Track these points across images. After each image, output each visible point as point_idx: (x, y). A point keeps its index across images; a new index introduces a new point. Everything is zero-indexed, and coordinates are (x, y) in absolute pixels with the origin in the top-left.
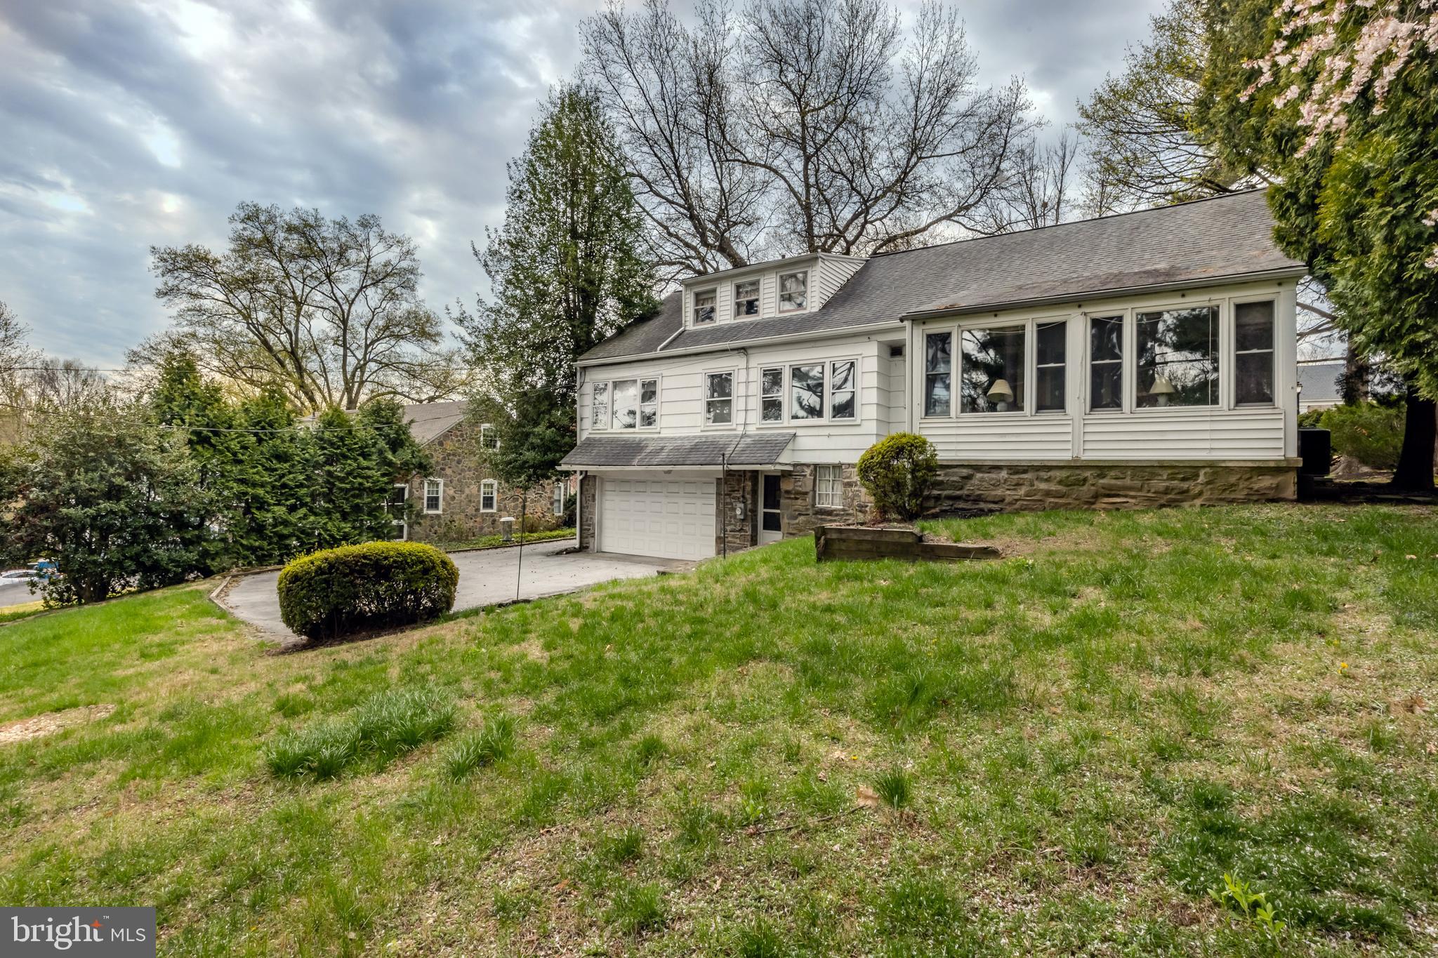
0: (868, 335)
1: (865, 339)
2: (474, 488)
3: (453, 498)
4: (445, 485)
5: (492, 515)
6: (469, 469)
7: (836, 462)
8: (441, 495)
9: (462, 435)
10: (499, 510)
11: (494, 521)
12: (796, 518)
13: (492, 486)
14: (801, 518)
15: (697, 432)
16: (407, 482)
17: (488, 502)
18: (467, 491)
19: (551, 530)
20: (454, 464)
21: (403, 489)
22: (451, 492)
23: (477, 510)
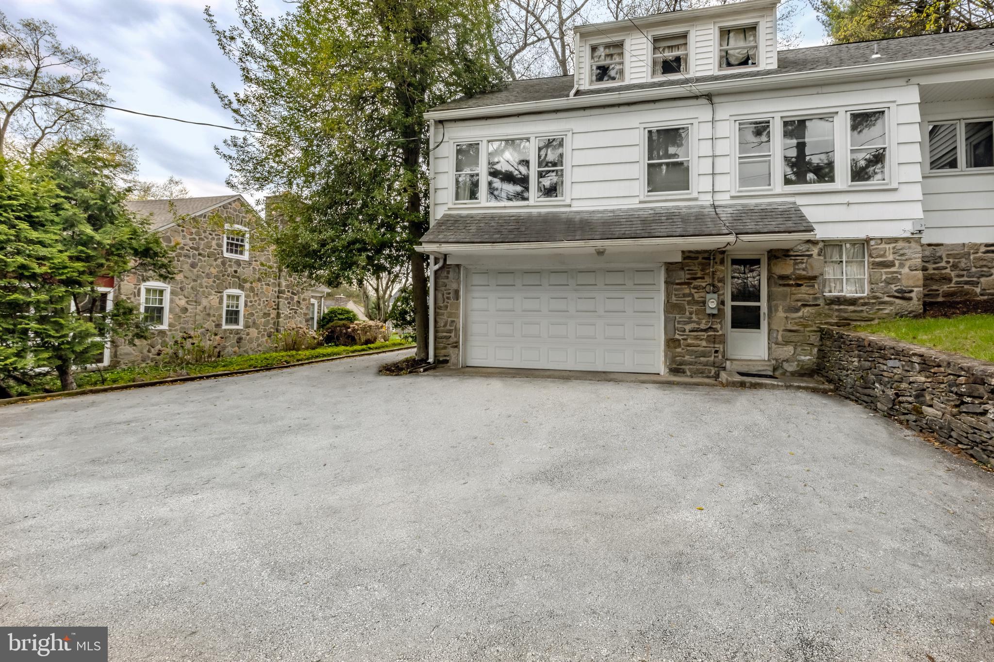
0: (907, 76)
1: (902, 82)
2: (214, 299)
3: (185, 310)
4: (172, 293)
5: (237, 332)
6: (208, 276)
7: (863, 236)
8: (166, 305)
9: (198, 234)
10: (247, 326)
11: (239, 340)
12: (797, 310)
13: (238, 297)
14: (806, 311)
15: (632, 204)
16: (111, 284)
17: (233, 316)
18: (204, 302)
19: (313, 349)
20: (186, 267)
21: (104, 296)
22: (183, 302)
23: (218, 326)
